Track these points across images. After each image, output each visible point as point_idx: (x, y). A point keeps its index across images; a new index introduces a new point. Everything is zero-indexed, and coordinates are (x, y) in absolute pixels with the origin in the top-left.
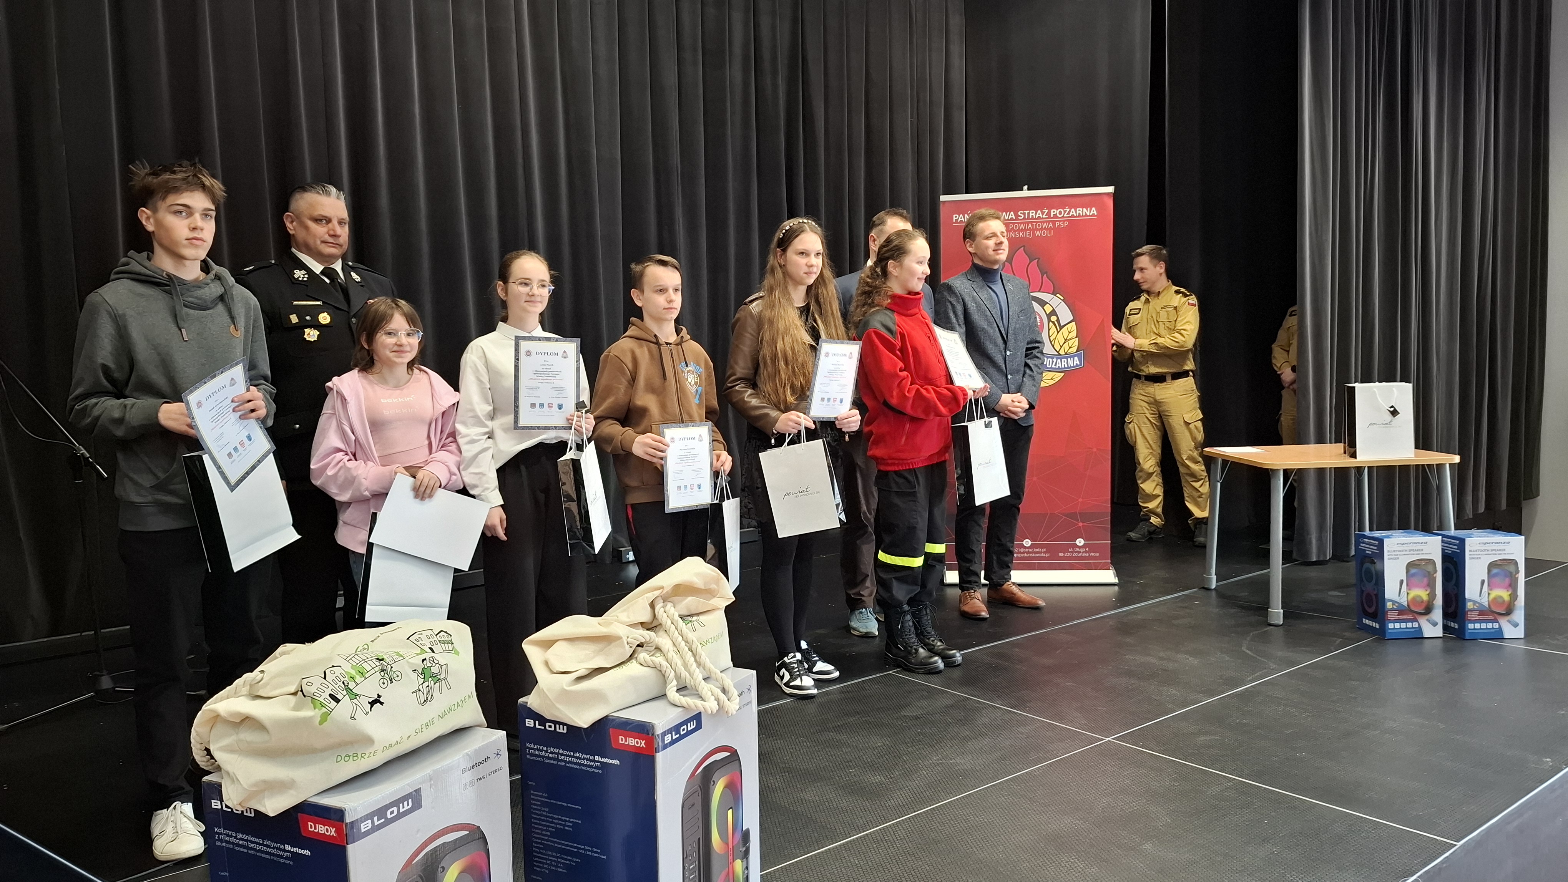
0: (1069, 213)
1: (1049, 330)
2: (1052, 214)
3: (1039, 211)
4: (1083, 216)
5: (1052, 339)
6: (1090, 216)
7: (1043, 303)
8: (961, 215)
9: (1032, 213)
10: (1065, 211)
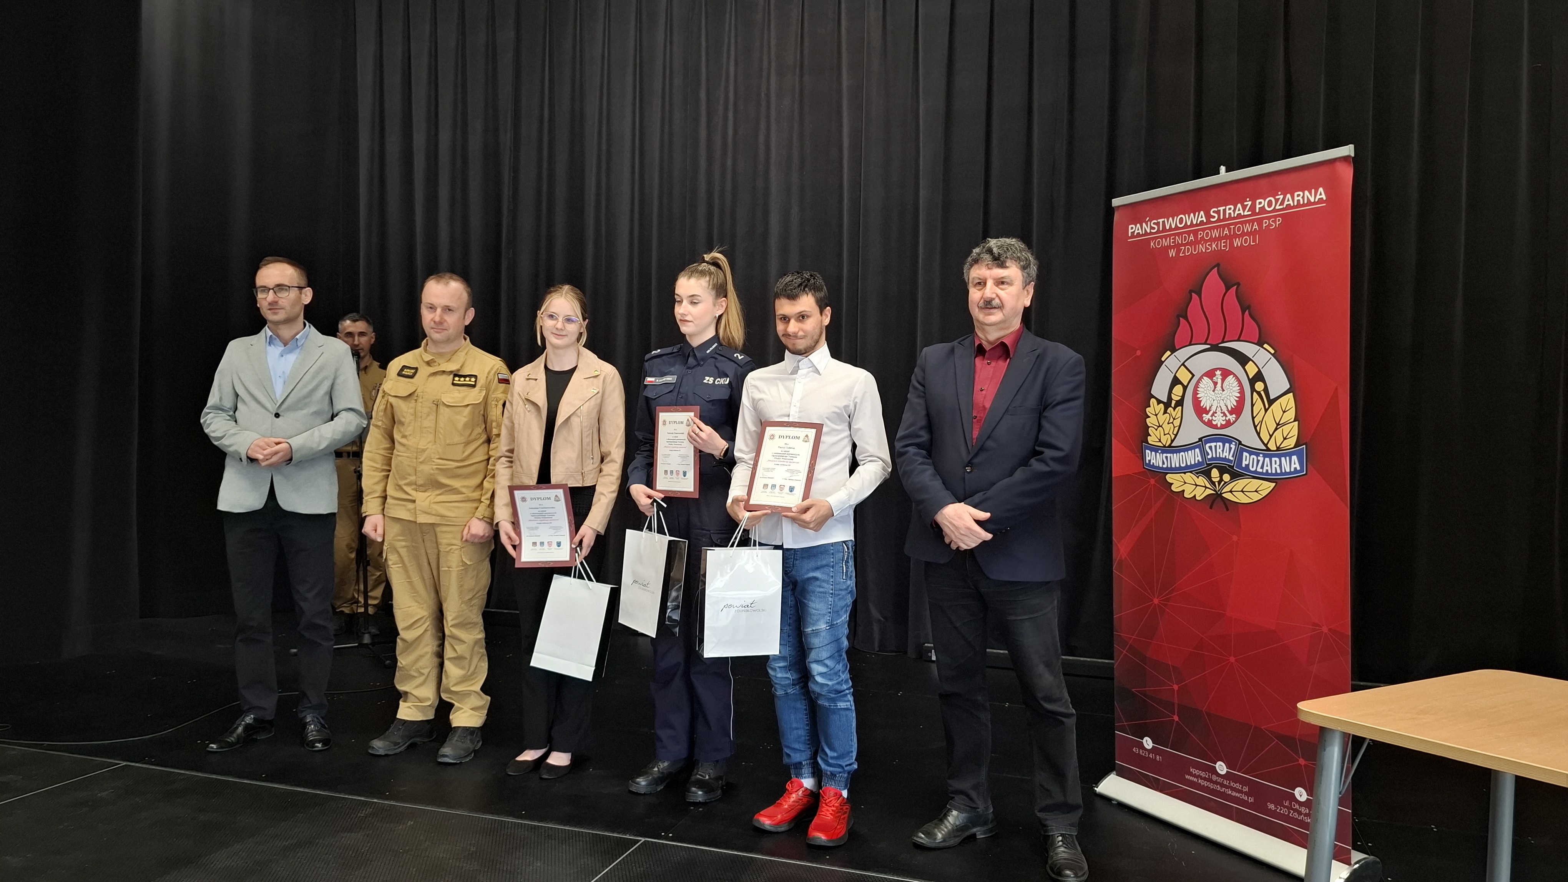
0: (1282, 204)
1: (1253, 405)
2: (1258, 206)
3: (1239, 205)
4: (1304, 205)
5: (1257, 421)
6: (1315, 203)
7: (1243, 360)
8: (1138, 225)
9: (1229, 210)
10: (1277, 200)
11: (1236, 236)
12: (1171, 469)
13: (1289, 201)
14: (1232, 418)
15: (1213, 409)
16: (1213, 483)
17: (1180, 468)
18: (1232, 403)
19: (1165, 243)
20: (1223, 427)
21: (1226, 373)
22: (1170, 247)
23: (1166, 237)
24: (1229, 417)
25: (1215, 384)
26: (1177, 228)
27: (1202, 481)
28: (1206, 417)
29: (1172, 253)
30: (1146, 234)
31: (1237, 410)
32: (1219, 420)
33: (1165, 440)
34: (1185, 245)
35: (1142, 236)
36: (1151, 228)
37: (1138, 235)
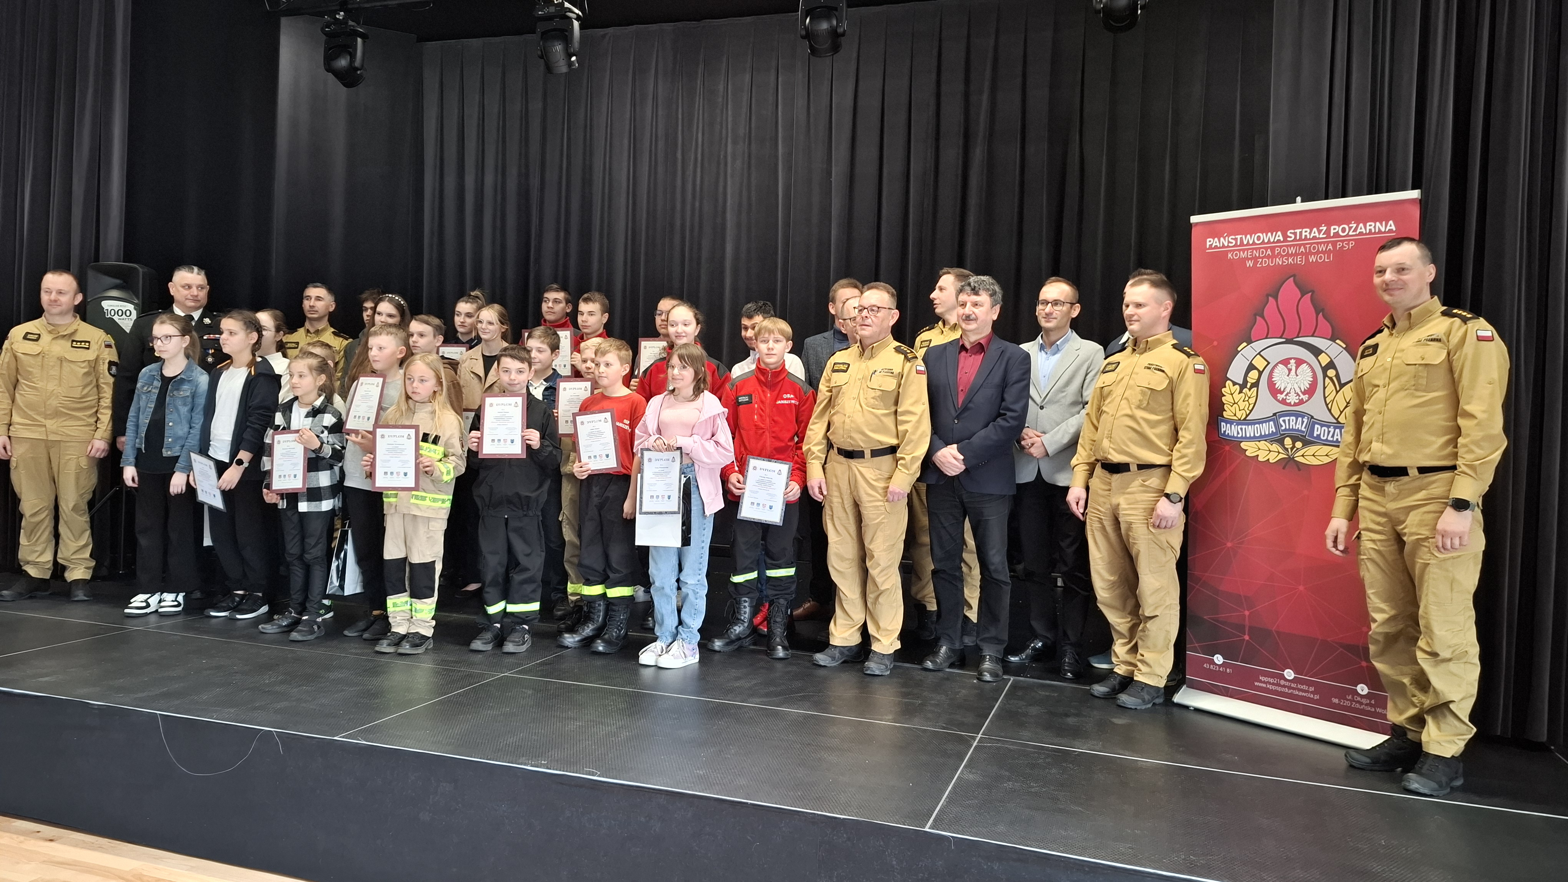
0: (1355, 230)
1: (1325, 388)
2: (1332, 232)
3: (1315, 230)
5: (1328, 400)
7: (1316, 352)
8: (1216, 239)
10: (1350, 228)
11: (1311, 253)
12: (1246, 437)
13: (1361, 228)
14: (1305, 397)
15: (1287, 390)
16: (1287, 449)
17: (1255, 437)
18: (1305, 385)
19: (1243, 255)
20: (1296, 404)
21: (1299, 362)
22: (1248, 259)
23: (1244, 250)
24: (1302, 396)
25: (1290, 370)
26: (1254, 244)
27: (1275, 447)
28: (1280, 397)
29: (1250, 264)
30: (1223, 246)
31: (1310, 391)
32: (1292, 399)
33: (1241, 415)
34: (1262, 258)
35: (1220, 248)
36: (1229, 242)
37: (1216, 247)
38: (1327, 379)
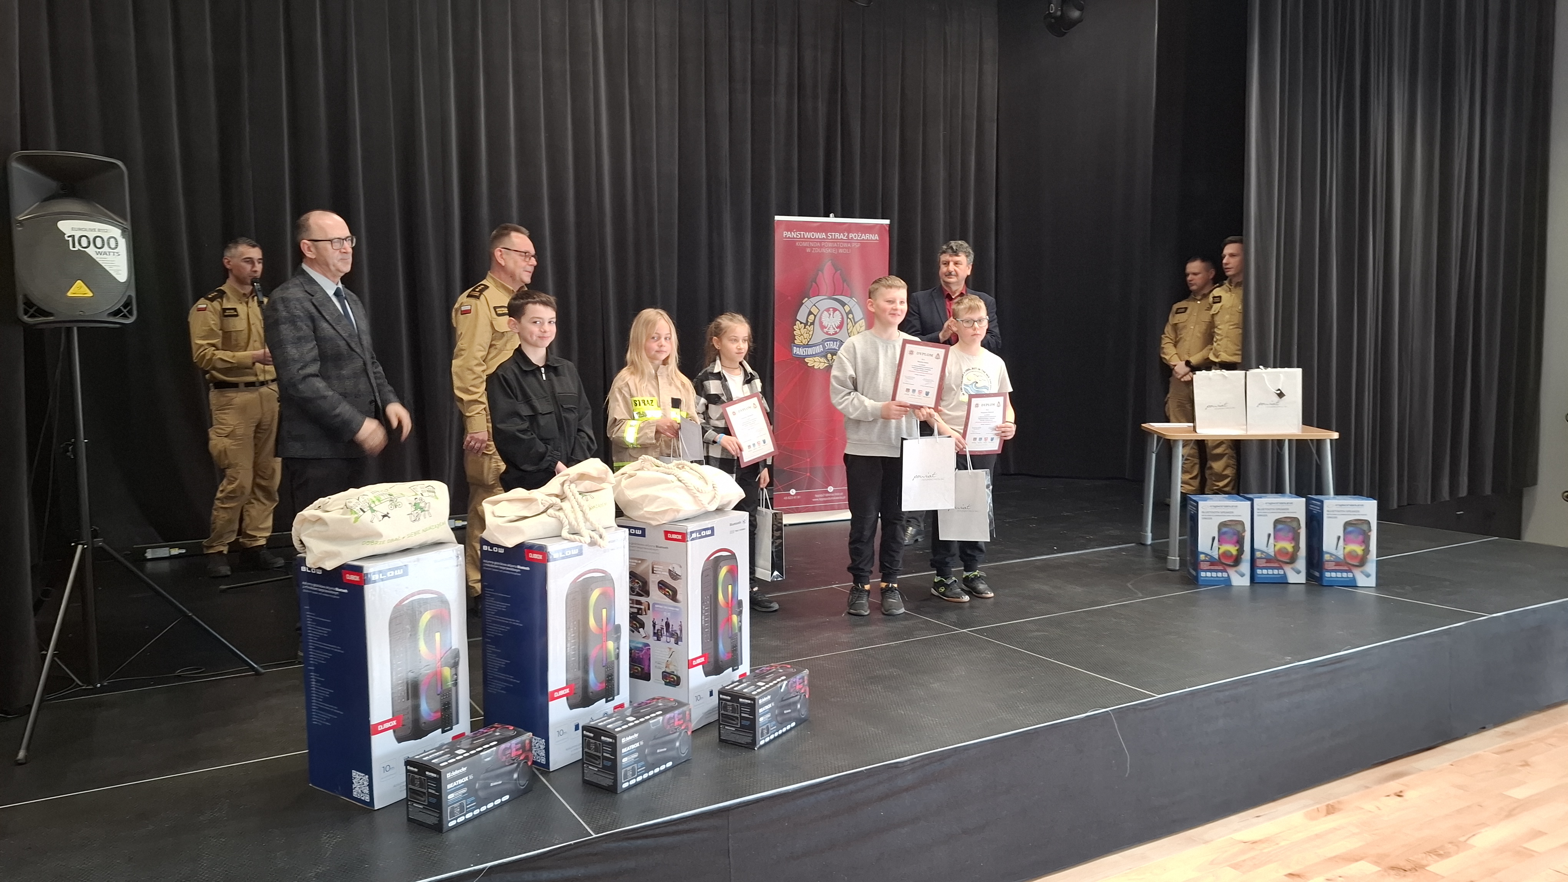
0: (860, 238)
1: (847, 324)
2: (850, 236)
3: (842, 234)
4: (870, 240)
5: (849, 331)
6: (874, 240)
7: (843, 304)
8: (789, 233)
9: (837, 235)
10: (858, 236)
11: (840, 248)
12: (808, 355)
13: (863, 237)
14: (838, 330)
15: (829, 326)
16: (828, 360)
17: (813, 355)
18: (838, 323)
19: (805, 244)
20: (833, 334)
21: (835, 310)
22: (808, 247)
23: (805, 241)
24: (836, 330)
25: (830, 314)
26: (811, 238)
27: (823, 360)
28: (826, 330)
29: (808, 250)
30: (794, 238)
31: (840, 327)
32: (832, 331)
33: (805, 342)
34: (815, 247)
35: (791, 238)
36: (797, 236)
37: (789, 237)
38: (849, 320)
